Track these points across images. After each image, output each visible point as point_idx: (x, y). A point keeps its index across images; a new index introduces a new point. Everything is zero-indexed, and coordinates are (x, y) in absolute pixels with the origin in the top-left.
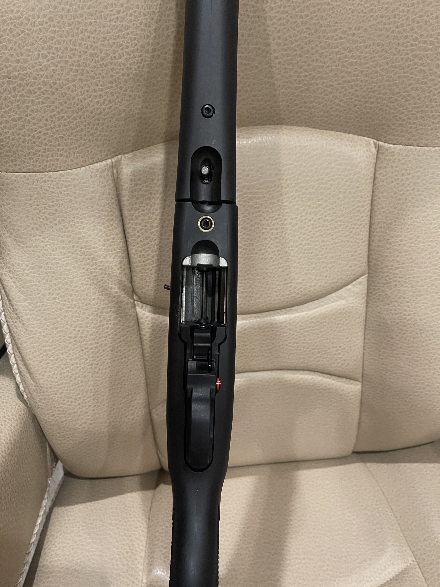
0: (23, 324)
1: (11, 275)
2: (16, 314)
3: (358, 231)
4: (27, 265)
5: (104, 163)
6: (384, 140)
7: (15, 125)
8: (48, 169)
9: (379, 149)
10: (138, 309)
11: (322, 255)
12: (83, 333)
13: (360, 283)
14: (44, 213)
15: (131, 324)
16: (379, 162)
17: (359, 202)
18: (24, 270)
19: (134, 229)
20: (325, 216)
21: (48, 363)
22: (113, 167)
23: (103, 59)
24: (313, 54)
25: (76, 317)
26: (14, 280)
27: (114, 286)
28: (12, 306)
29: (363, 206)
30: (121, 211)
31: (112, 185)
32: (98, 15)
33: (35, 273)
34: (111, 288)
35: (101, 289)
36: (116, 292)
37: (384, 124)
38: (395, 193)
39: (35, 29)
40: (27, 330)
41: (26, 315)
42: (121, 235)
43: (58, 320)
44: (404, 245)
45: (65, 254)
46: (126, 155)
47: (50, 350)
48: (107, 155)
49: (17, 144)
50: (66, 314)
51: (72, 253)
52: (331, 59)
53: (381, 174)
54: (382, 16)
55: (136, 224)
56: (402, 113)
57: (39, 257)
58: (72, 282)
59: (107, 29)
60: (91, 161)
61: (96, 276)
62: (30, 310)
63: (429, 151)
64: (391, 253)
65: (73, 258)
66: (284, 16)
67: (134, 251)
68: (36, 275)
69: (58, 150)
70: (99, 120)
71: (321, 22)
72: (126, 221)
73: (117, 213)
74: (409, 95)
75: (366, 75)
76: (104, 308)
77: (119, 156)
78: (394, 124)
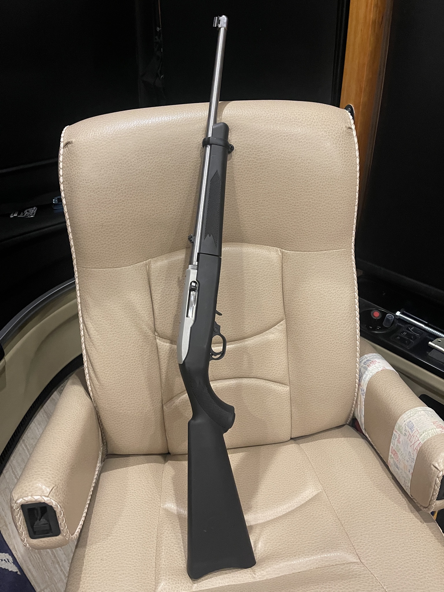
0: (96, 349)
1: (91, 321)
2: (92, 343)
3: (276, 295)
4: (100, 316)
5: (142, 263)
6: (284, 248)
7: (102, 247)
8: (115, 267)
9: (282, 253)
10: (158, 341)
11: (258, 308)
12: (128, 354)
13: (281, 325)
14: (111, 288)
15: (154, 349)
16: (283, 259)
17: (275, 280)
18: (99, 318)
19: (157, 296)
20: (258, 288)
21: (108, 371)
22: (146, 265)
23: (145, 216)
24: (244, 211)
25: (125, 344)
26: (93, 324)
27: (145, 327)
28: (90, 338)
29: (277, 282)
30: (150, 287)
31: (146, 274)
32: (144, 199)
33: (104, 320)
34: (144, 328)
35: (138, 329)
36: (146, 330)
37: (283, 241)
38: (293, 275)
39: (116, 205)
40: (97, 351)
41: (98, 343)
42: (150, 299)
43: (115, 345)
44: (301, 302)
45: (121, 309)
46: (154, 259)
47: (109, 363)
48: (144, 259)
49: (102, 255)
50: (119, 343)
51: (125, 309)
52: (253, 213)
53: (285, 265)
54: (274, 195)
55: (158, 294)
56: (290, 236)
57: (107, 311)
58: (123, 324)
59: (148, 204)
60: (136, 262)
61: (136, 321)
62: (100, 340)
63: (306, 254)
64: (295, 306)
65: (125, 312)
66: (229, 196)
67: (156, 308)
68: (105, 321)
69: (121, 257)
70: (141, 243)
71: (247, 198)
72: (153, 292)
73: (148, 288)
74: (292, 228)
75: (270, 220)
76: (139, 339)
77: (150, 260)
78: (288, 241)
